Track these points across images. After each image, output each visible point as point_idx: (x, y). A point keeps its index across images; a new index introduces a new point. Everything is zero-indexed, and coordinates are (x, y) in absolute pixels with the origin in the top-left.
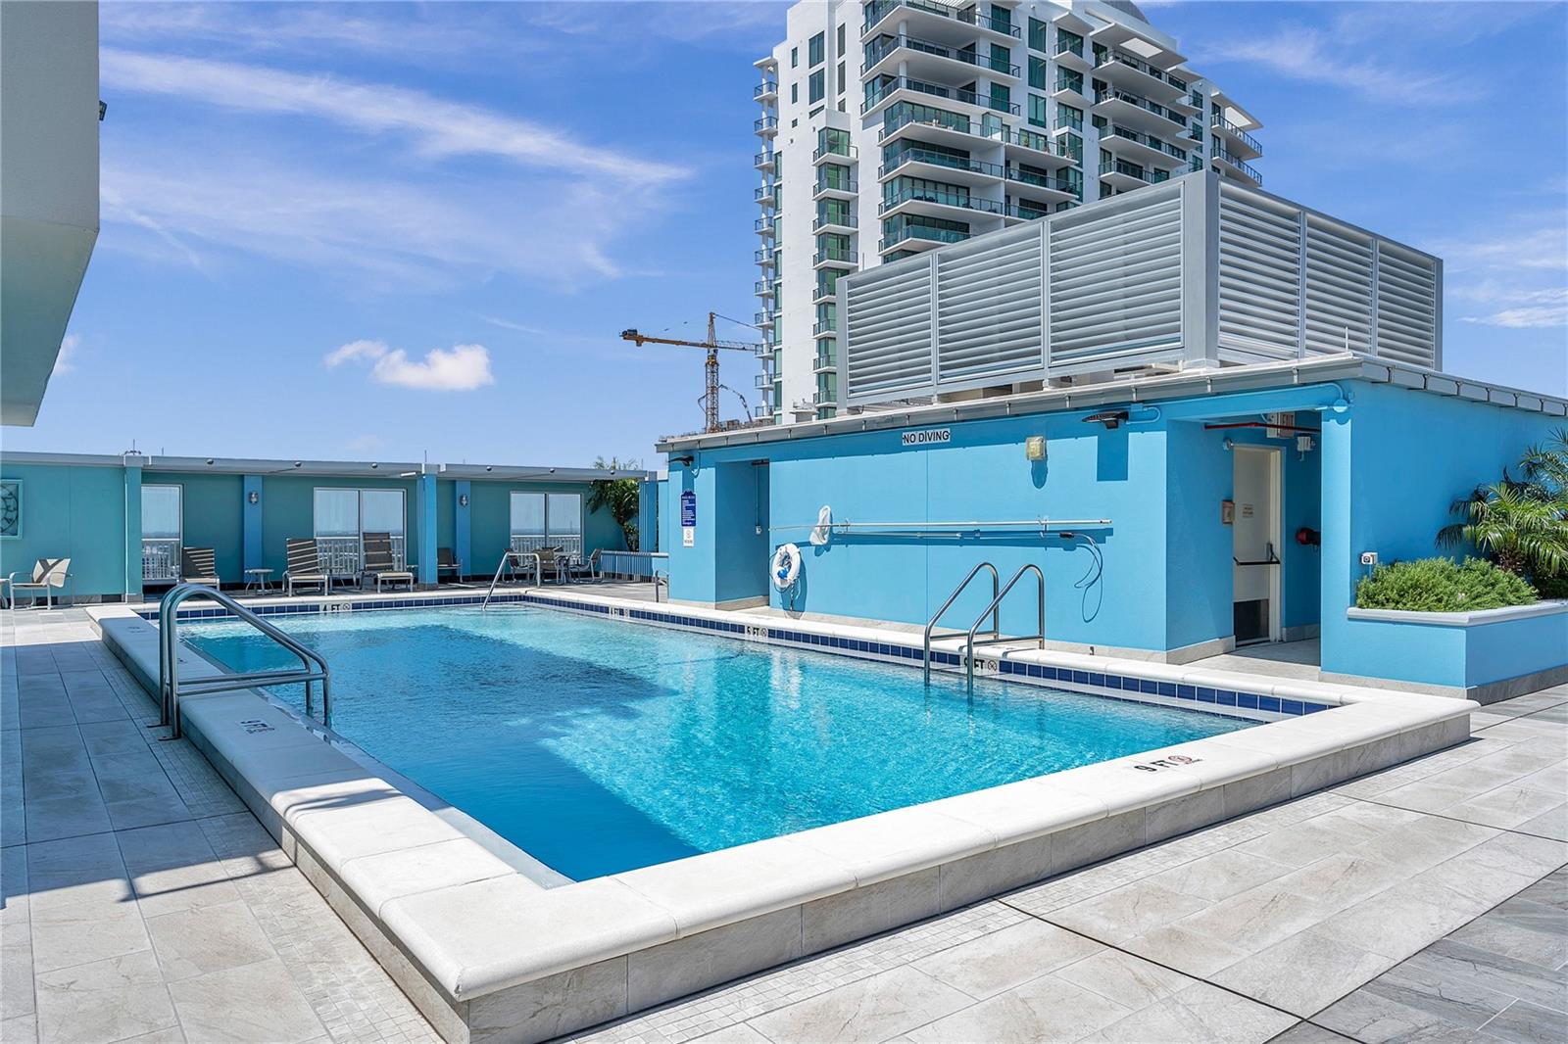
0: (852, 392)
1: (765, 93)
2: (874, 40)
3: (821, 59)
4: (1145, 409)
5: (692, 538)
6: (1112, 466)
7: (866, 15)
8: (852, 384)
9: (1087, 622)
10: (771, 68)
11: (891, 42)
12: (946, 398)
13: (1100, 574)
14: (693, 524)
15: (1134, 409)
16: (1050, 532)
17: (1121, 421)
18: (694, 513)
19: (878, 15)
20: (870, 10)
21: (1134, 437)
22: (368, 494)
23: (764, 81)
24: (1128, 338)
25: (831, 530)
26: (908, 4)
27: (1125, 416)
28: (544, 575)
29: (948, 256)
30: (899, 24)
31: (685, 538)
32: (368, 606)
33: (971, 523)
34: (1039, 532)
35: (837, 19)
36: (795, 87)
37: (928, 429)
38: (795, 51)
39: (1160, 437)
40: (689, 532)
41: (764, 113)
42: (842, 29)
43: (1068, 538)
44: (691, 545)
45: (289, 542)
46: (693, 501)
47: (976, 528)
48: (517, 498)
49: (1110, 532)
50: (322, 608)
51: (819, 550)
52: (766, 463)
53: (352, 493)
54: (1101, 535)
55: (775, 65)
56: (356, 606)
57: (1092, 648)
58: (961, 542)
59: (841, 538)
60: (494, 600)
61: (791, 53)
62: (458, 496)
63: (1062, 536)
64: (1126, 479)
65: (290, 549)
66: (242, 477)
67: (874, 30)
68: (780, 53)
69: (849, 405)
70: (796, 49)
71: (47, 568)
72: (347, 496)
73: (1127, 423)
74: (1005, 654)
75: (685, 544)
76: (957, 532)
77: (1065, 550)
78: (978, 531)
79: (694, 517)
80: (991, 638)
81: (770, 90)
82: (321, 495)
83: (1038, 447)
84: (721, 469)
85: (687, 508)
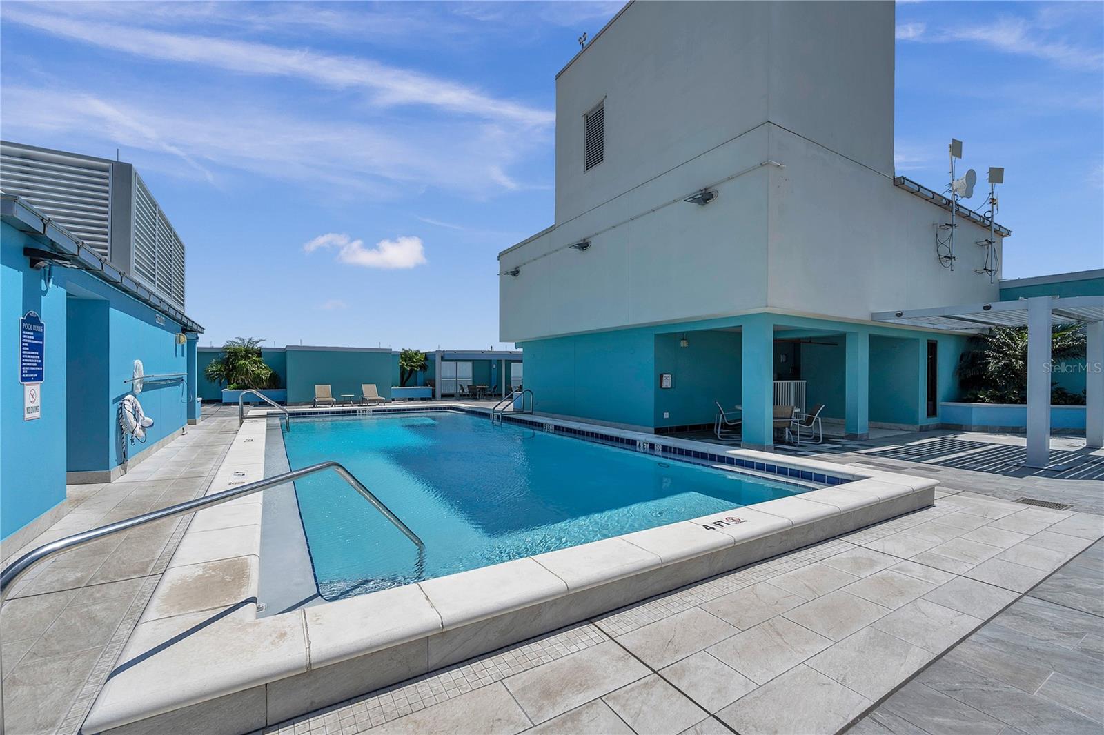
5: (37, 403)
14: (40, 377)
18: (42, 358)
31: (28, 404)
40: (33, 391)
44: (37, 414)
46: (39, 336)
75: (28, 416)
79: (41, 365)
85: (32, 347)
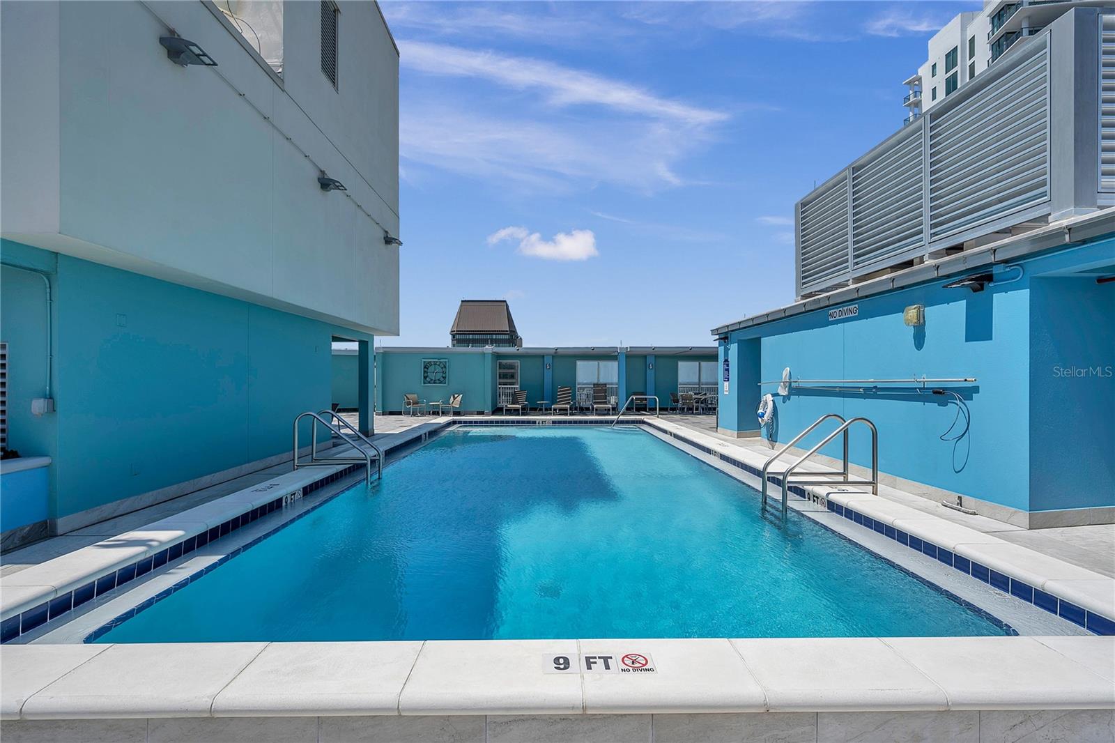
0: (804, 283)
1: (912, 99)
2: (999, 40)
3: (954, 64)
4: (1008, 269)
5: (729, 389)
6: (979, 328)
7: (993, 24)
8: (804, 278)
9: (957, 472)
10: (917, 83)
11: (1014, 36)
12: (857, 280)
13: (967, 429)
14: (728, 381)
15: (996, 270)
16: (927, 388)
17: (986, 283)
18: (729, 373)
19: (1003, 21)
20: (996, 19)
21: (998, 298)
22: (603, 364)
23: (911, 92)
24: (1000, 201)
25: (790, 385)
26: (1030, 4)
27: (990, 278)
28: (660, 409)
29: (862, 165)
30: (1021, 21)
31: (726, 389)
32: (560, 422)
33: (869, 380)
34: (916, 388)
35: (968, 34)
36: (934, 90)
37: (844, 306)
38: (934, 66)
39: (1024, 295)
40: (726, 384)
41: (911, 113)
42: (972, 41)
43: (940, 395)
45: (560, 388)
46: (728, 365)
47: (874, 385)
48: (681, 364)
49: (976, 389)
50: (537, 422)
51: (786, 398)
52: (760, 338)
53: (595, 363)
54: (967, 393)
55: (920, 79)
56: (554, 422)
57: (960, 498)
58: (864, 396)
59: (796, 391)
60: (618, 422)
61: (931, 68)
62: (648, 364)
63: (935, 392)
64: (991, 339)
65: (559, 392)
66: (543, 356)
67: (999, 32)
68: (924, 71)
69: (803, 294)
70: (935, 64)
71: (455, 398)
72: (593, 364)
73: (990, 285)
74: (829, 494)
75: (726, 394)
76: (860, 388)
77: (939, 405)
78: (876, 387)
79: (729, 375)
80: (841, 479)
81: (915, 97)
82: (580, 364)
83: (915, 314)
84: (740, 343)
85: (726, 370)
